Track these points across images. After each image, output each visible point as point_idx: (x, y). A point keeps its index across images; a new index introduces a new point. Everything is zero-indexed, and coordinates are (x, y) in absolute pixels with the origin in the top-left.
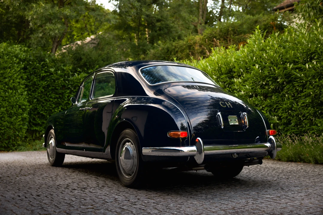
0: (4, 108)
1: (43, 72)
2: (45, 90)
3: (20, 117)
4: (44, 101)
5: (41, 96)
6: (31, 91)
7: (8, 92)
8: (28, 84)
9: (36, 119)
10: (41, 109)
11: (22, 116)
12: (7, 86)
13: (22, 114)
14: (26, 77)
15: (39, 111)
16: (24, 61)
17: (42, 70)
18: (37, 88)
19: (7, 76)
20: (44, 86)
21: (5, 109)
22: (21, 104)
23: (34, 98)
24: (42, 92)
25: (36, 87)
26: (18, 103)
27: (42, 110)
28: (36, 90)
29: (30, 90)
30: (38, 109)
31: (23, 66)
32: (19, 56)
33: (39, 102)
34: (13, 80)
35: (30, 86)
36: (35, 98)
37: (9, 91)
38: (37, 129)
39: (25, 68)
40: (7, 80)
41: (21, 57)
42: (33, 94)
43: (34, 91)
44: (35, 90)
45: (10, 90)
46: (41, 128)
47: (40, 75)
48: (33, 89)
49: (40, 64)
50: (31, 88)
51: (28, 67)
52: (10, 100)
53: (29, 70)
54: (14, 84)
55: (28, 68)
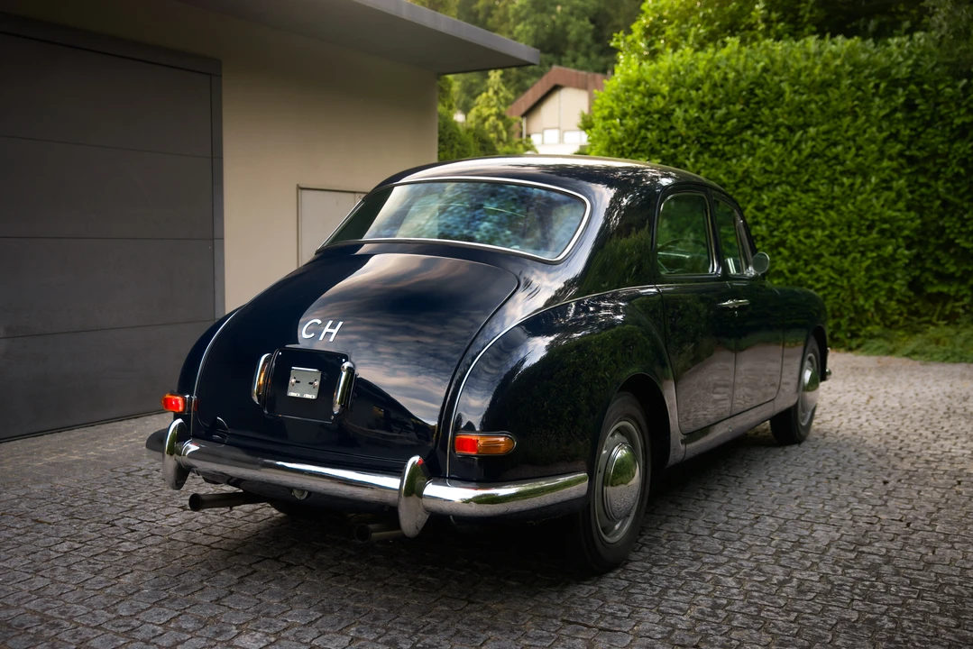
0: (824, 228)
1: (963, 111)
2: (966, 170)
3: (874, 254)
4: (966, 205)
5: (957, 189)
6: (929, 175)
7: (842, 185)
8: (918, 153)
9: (942, 262)
10: (956, 231)
11: (881, 253)
12: (839, 168)
13: (878, 247)
14: (908, 132)
15: (952, 236)
16: (904, 83)
17: (959, 106)
18: (944, 165)
19: (839, 138)
20: (964, 156)
21: (827, 232)
22: (876, 218)
23: (935, 195)
24: (958, 175)
25: (939, 161)
26: (869, 216)
27: (960, 233)
28: (943, 170)
29: (925, 172)
30: (948, 231)
31: (902, 100)
32: (894, 72)
33: (950, 209)
34: (859, 148)
35: (926, 159)
36: (938, 197)
37: (845, 180)
38: (945, 289)
39: (910, 106)
40: (840, 148)
41: (897, 73)
42: (933, 183)
43: (936, 176)
44: (939, 172)
45: (848, 178)
46: (963, 287)
47: (952, 123)
48: (934, 170)
49: (954, 87)
50: (930, 165)
51: (917, 102)
52: (843, 208)
53: (921, 111)
54: (860, 159)
55: (918, 105)
